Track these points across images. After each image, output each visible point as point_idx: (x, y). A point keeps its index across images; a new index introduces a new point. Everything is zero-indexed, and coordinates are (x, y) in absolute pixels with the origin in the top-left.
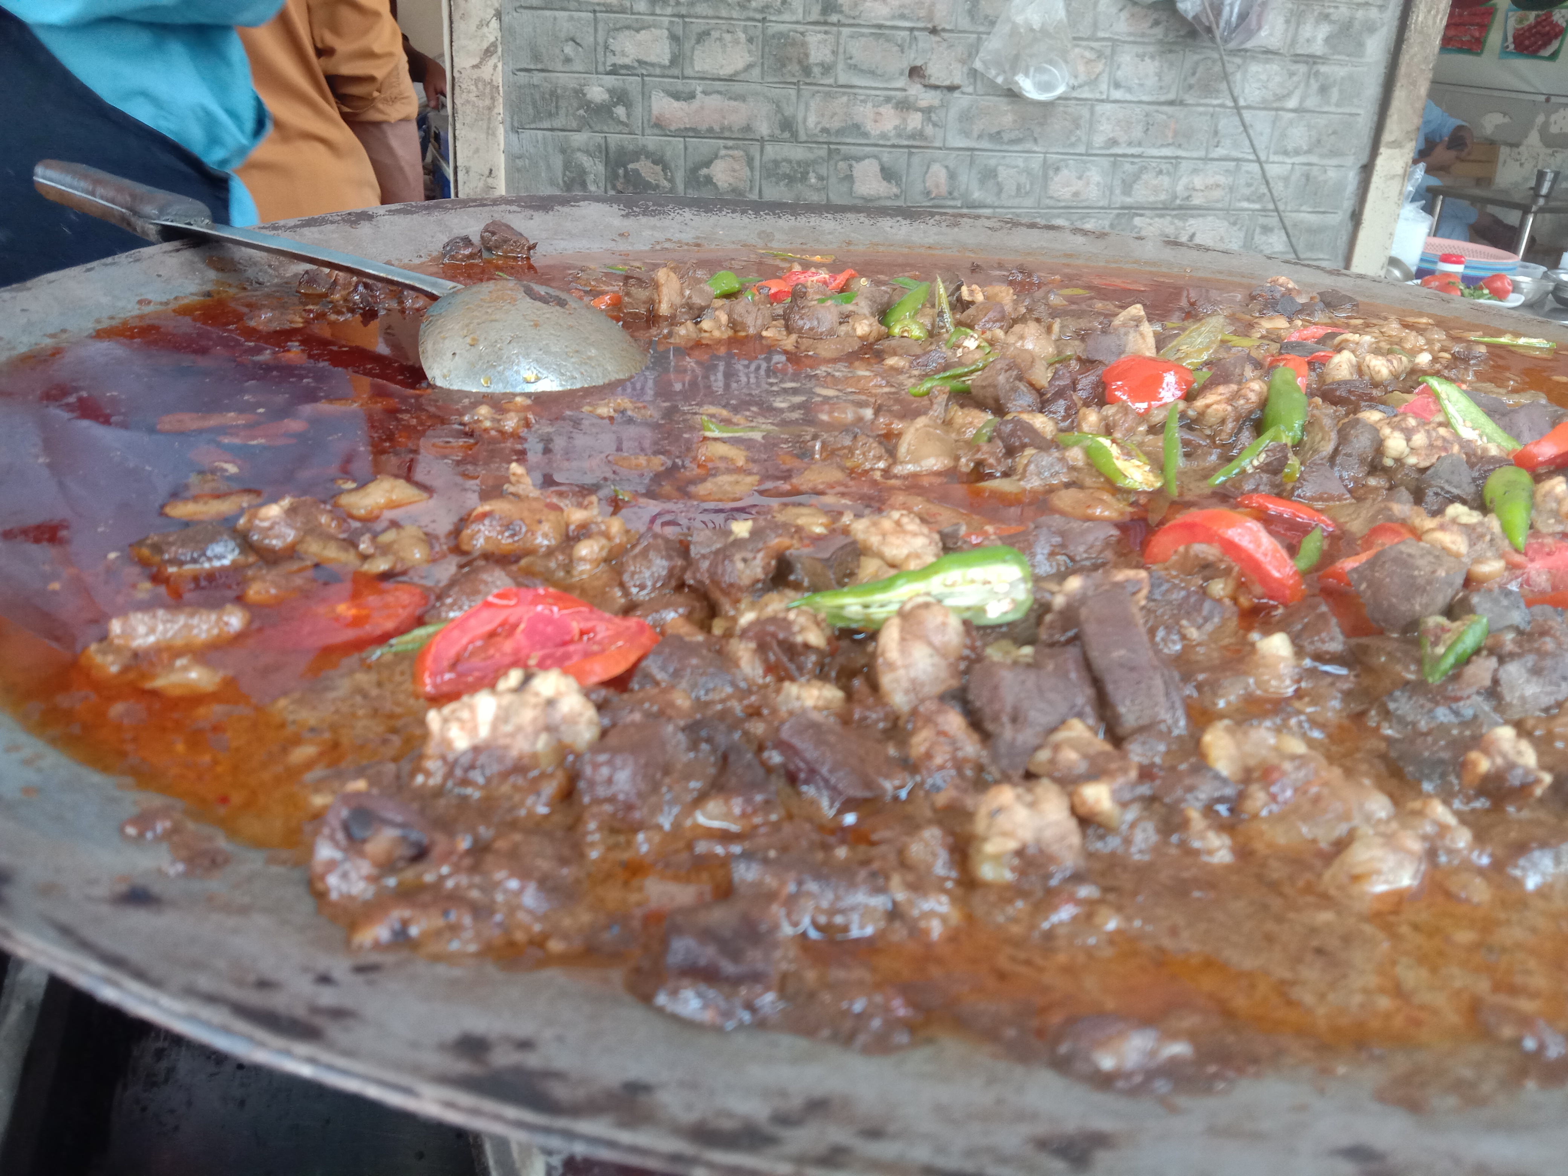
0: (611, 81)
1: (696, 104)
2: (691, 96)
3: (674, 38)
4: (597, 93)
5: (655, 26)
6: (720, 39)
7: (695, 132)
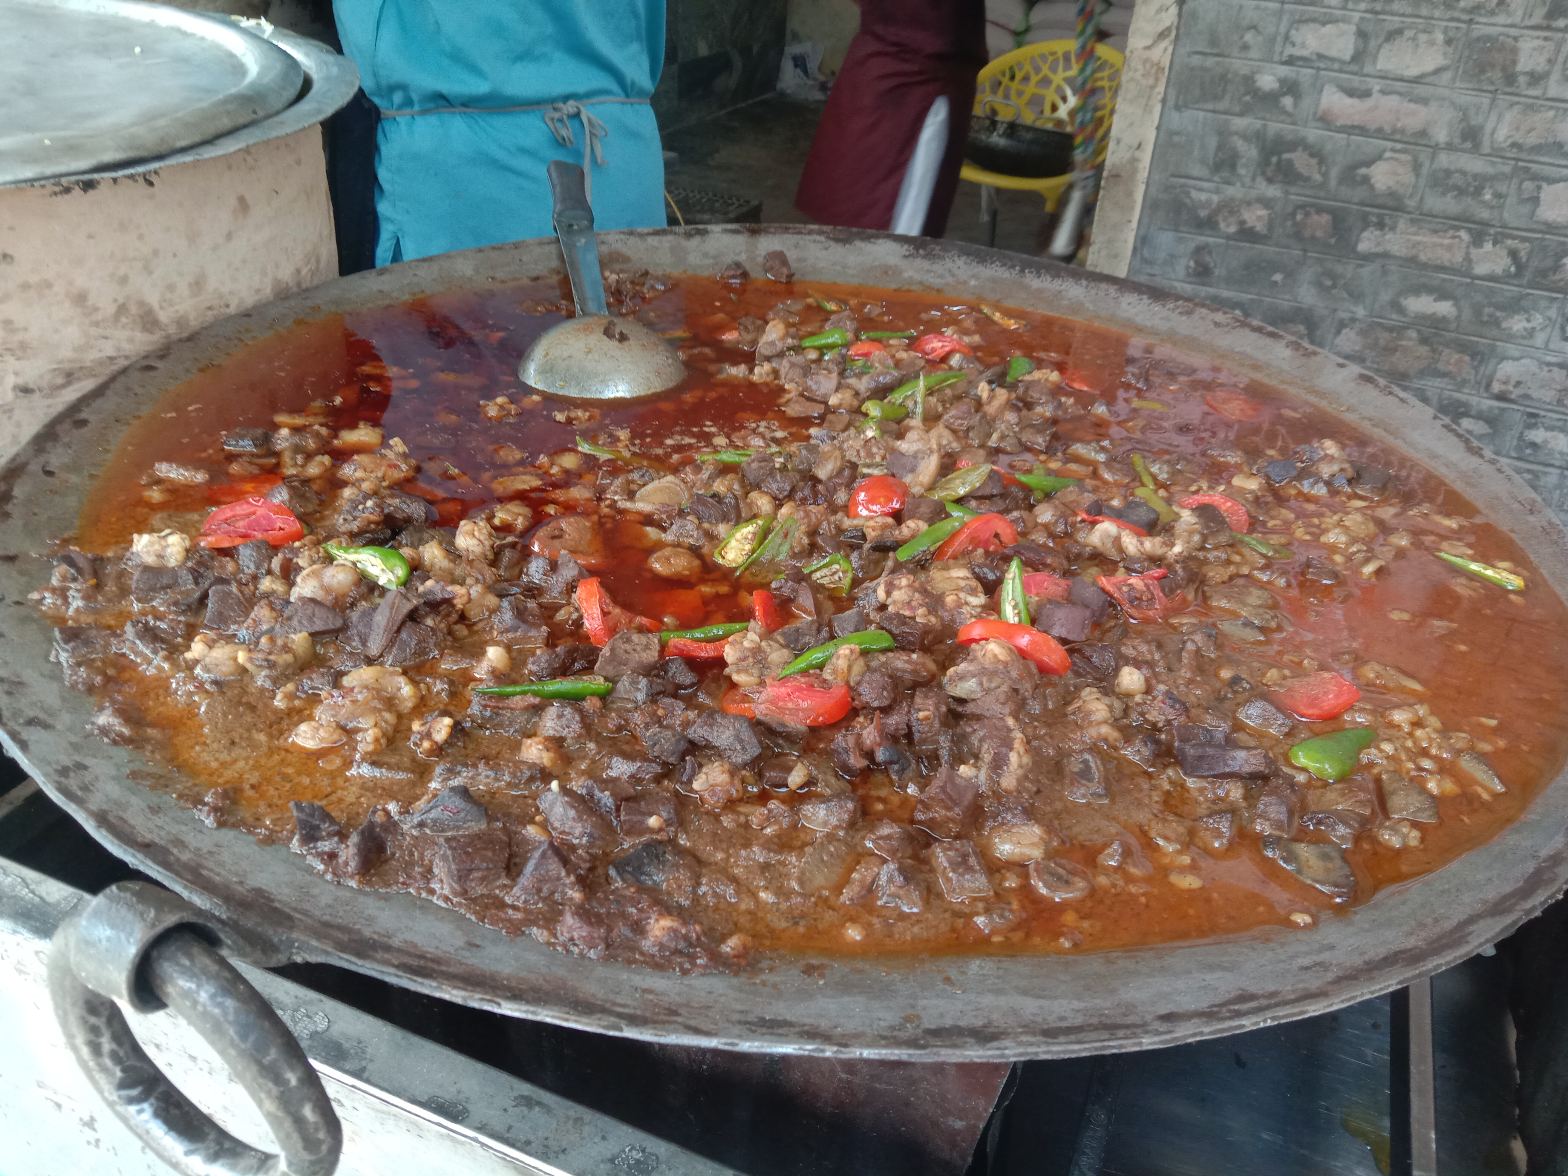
0: (1284, 71)
1: (1369, 103)
2: (1366, 94)
3: (1362, 34)
4: (1267, 81)
5: (1344, 20)
6: (1414, 39)
7: (1361, 130)
